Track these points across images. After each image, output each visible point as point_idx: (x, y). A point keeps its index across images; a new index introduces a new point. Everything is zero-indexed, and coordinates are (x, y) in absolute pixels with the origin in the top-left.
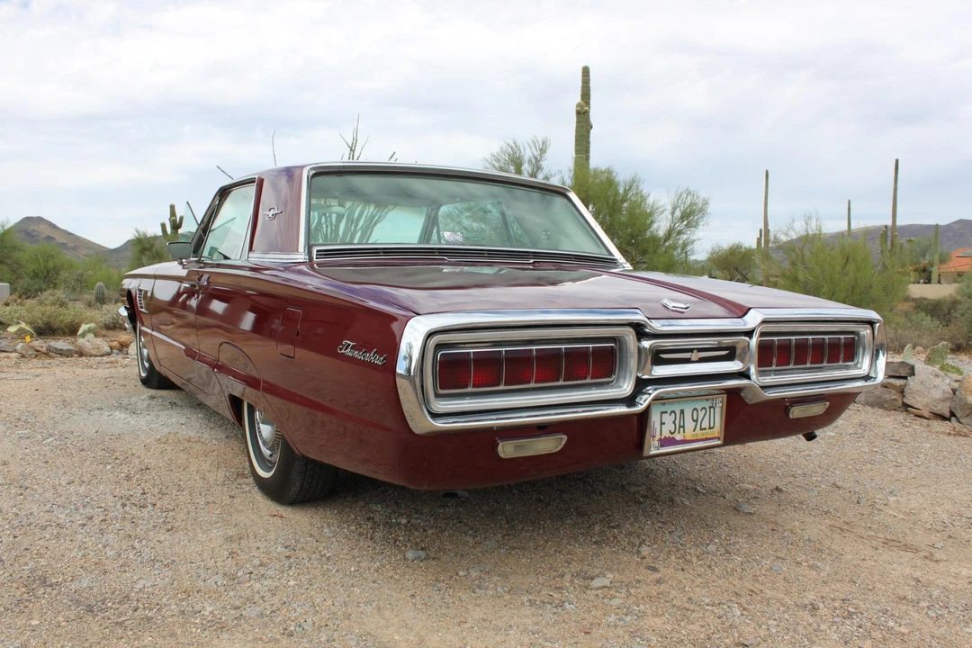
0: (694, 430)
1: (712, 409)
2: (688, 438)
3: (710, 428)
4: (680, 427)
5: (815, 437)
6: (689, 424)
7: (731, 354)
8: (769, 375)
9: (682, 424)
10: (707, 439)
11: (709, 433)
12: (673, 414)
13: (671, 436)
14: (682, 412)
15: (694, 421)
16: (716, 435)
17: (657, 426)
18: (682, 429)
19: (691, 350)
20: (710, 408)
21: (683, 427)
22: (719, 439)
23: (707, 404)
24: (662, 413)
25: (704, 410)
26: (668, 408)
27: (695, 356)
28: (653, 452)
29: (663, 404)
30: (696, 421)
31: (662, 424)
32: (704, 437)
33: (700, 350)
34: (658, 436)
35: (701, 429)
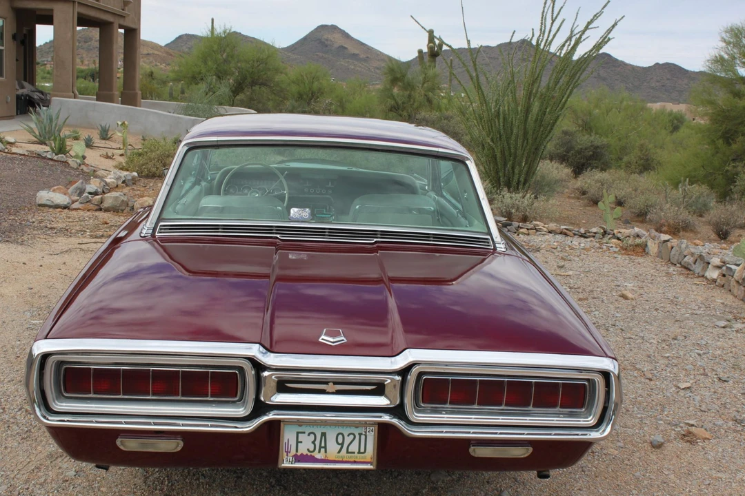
0: (339, 452)
1: (363, 437)
2: (330, 458)
3: (359, 452)
4: (320, 447)
5: (547, 476)
6: (333, 447)
7: (379, 390)
8: (441, 414)
9: (323, 445)
10: (355, 462)
11: (359, 457)
12: (312, 436)
13: (309, 454)
14: (324, 434)
15: (338, 443)
16: (369, 460)
17: (293, 443)
18: (323, 450)
19: (326, 383)
20: (360, 434)
21: (325, 447)
22: (371, 463)
23: (356, 432)
24: (298, 433)
25: (352, 437)
26: (308, 430)
27: (331, 387)
28: (286, 465)
29: (300, 426)
30: (342, 445)
31: (298, 442)
32: (352, 460)
33: (335, 383)
34: (293, 452)
35: (348, 452)
